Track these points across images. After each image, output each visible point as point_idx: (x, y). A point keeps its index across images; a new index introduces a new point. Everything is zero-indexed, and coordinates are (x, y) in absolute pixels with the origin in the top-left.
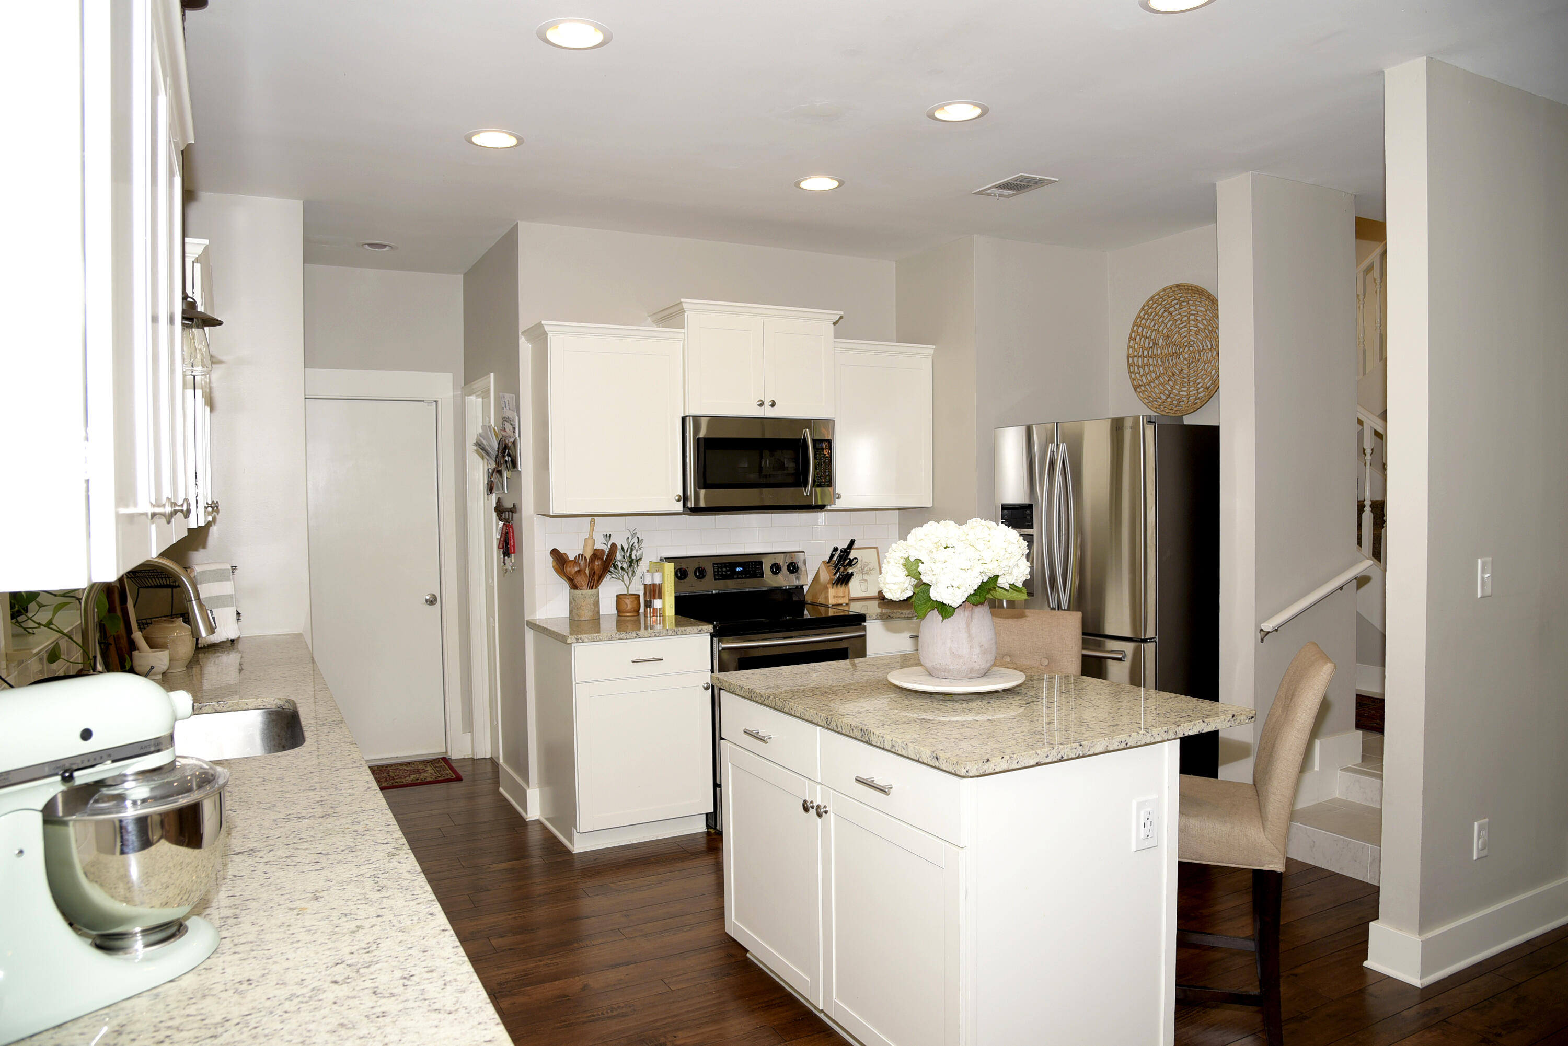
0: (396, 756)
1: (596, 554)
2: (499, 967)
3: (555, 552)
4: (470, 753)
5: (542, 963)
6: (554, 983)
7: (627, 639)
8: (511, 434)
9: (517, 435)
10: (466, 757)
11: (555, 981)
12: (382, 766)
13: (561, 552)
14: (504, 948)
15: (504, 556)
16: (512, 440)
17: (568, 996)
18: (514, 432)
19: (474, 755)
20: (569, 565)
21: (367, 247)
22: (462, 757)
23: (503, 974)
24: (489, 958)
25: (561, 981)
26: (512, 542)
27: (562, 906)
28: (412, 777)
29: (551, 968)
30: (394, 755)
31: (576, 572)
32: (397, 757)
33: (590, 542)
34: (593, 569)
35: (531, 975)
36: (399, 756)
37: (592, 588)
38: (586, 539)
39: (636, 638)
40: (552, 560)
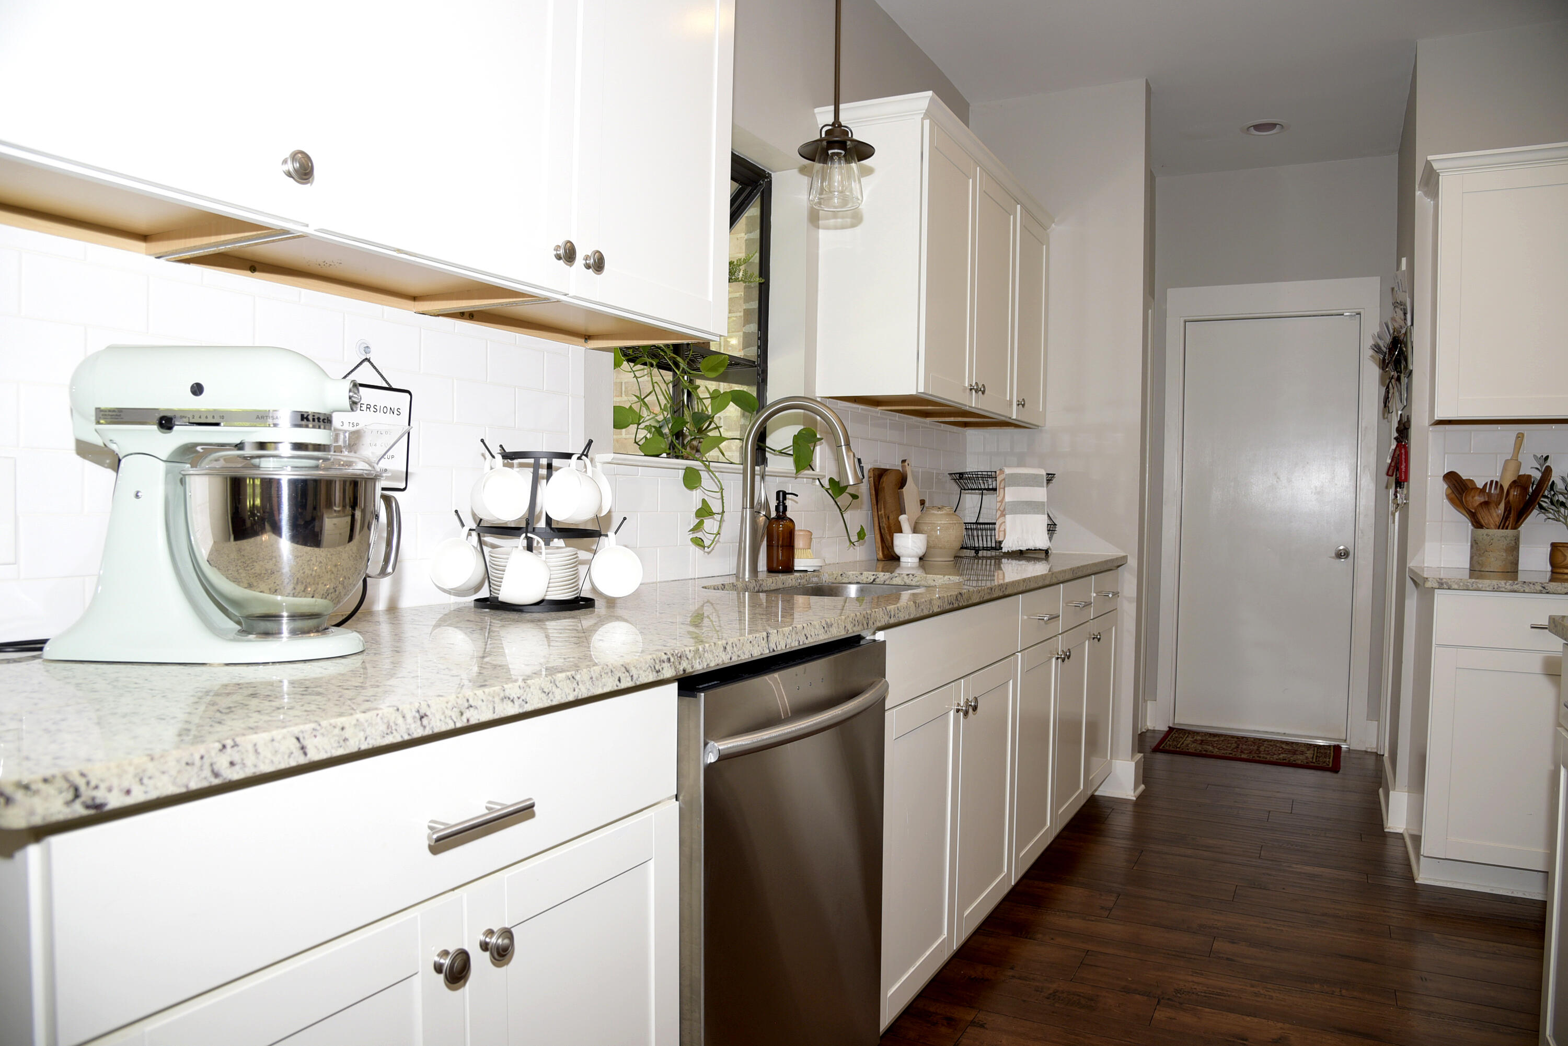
0: (1283, 732)
1: (1521, 482)
2: (1197, 973)
3: (1452, 478)
4: (1375, 746)
5: (1252, 989)
6: (1245, 1017)
7: (1524, 592)
8: (1402, 323)
9: (1409, 323)
10: (1369, 750)
11: (1248, 1016)
12: (1260, 739)
13: (1464, 478)
14: (1221, 955)
15: (1396, 487)
16: (1403, 331)
17: (1246, 1040)
18: (1405, 319)
19: (1378, 750)
20: (1472, 494)
21: (1253, 131)
22: (1364, 749)
23: (1193, 982)
24: (1194, 959)
25: (1256, 1020)
26: (1403, 467)
27: (1342, 935)
28: (1281, 756)
29: (1259, 999)
30: (1281, 731)
31: (1481, 504)
32: (1284, 734)
33: (1512, 466)
34: (1509, 501)
35: (1225, 996)
36: (1287, 732)
37: (1507, 529)
38: (1507, 461)
39: (1541, 592)
40: (1446, 486)
